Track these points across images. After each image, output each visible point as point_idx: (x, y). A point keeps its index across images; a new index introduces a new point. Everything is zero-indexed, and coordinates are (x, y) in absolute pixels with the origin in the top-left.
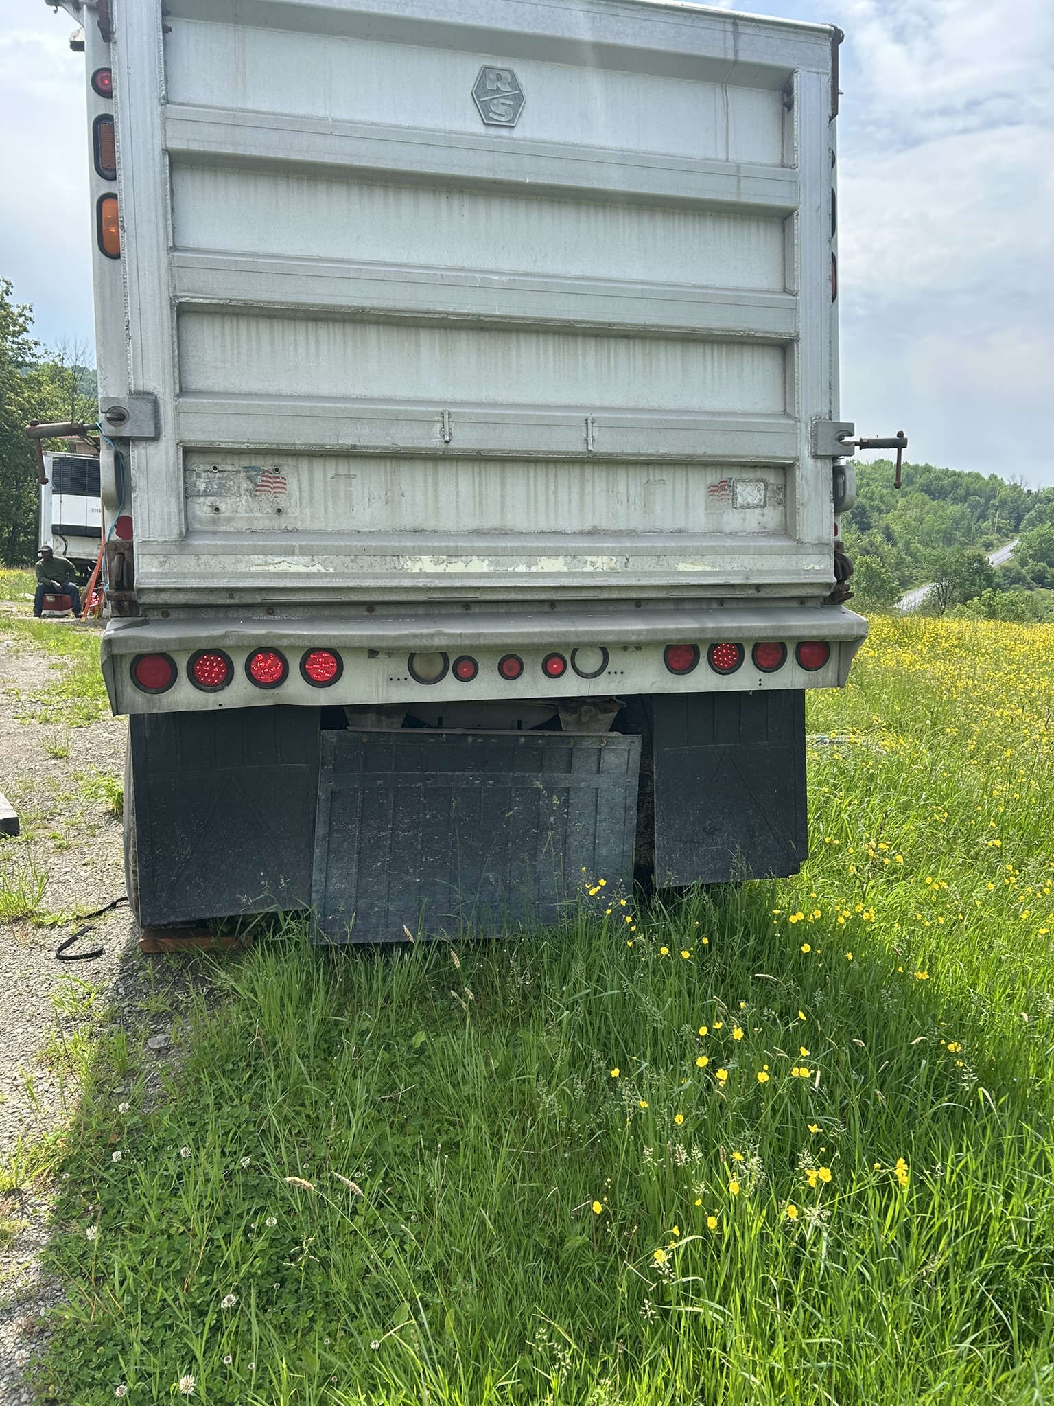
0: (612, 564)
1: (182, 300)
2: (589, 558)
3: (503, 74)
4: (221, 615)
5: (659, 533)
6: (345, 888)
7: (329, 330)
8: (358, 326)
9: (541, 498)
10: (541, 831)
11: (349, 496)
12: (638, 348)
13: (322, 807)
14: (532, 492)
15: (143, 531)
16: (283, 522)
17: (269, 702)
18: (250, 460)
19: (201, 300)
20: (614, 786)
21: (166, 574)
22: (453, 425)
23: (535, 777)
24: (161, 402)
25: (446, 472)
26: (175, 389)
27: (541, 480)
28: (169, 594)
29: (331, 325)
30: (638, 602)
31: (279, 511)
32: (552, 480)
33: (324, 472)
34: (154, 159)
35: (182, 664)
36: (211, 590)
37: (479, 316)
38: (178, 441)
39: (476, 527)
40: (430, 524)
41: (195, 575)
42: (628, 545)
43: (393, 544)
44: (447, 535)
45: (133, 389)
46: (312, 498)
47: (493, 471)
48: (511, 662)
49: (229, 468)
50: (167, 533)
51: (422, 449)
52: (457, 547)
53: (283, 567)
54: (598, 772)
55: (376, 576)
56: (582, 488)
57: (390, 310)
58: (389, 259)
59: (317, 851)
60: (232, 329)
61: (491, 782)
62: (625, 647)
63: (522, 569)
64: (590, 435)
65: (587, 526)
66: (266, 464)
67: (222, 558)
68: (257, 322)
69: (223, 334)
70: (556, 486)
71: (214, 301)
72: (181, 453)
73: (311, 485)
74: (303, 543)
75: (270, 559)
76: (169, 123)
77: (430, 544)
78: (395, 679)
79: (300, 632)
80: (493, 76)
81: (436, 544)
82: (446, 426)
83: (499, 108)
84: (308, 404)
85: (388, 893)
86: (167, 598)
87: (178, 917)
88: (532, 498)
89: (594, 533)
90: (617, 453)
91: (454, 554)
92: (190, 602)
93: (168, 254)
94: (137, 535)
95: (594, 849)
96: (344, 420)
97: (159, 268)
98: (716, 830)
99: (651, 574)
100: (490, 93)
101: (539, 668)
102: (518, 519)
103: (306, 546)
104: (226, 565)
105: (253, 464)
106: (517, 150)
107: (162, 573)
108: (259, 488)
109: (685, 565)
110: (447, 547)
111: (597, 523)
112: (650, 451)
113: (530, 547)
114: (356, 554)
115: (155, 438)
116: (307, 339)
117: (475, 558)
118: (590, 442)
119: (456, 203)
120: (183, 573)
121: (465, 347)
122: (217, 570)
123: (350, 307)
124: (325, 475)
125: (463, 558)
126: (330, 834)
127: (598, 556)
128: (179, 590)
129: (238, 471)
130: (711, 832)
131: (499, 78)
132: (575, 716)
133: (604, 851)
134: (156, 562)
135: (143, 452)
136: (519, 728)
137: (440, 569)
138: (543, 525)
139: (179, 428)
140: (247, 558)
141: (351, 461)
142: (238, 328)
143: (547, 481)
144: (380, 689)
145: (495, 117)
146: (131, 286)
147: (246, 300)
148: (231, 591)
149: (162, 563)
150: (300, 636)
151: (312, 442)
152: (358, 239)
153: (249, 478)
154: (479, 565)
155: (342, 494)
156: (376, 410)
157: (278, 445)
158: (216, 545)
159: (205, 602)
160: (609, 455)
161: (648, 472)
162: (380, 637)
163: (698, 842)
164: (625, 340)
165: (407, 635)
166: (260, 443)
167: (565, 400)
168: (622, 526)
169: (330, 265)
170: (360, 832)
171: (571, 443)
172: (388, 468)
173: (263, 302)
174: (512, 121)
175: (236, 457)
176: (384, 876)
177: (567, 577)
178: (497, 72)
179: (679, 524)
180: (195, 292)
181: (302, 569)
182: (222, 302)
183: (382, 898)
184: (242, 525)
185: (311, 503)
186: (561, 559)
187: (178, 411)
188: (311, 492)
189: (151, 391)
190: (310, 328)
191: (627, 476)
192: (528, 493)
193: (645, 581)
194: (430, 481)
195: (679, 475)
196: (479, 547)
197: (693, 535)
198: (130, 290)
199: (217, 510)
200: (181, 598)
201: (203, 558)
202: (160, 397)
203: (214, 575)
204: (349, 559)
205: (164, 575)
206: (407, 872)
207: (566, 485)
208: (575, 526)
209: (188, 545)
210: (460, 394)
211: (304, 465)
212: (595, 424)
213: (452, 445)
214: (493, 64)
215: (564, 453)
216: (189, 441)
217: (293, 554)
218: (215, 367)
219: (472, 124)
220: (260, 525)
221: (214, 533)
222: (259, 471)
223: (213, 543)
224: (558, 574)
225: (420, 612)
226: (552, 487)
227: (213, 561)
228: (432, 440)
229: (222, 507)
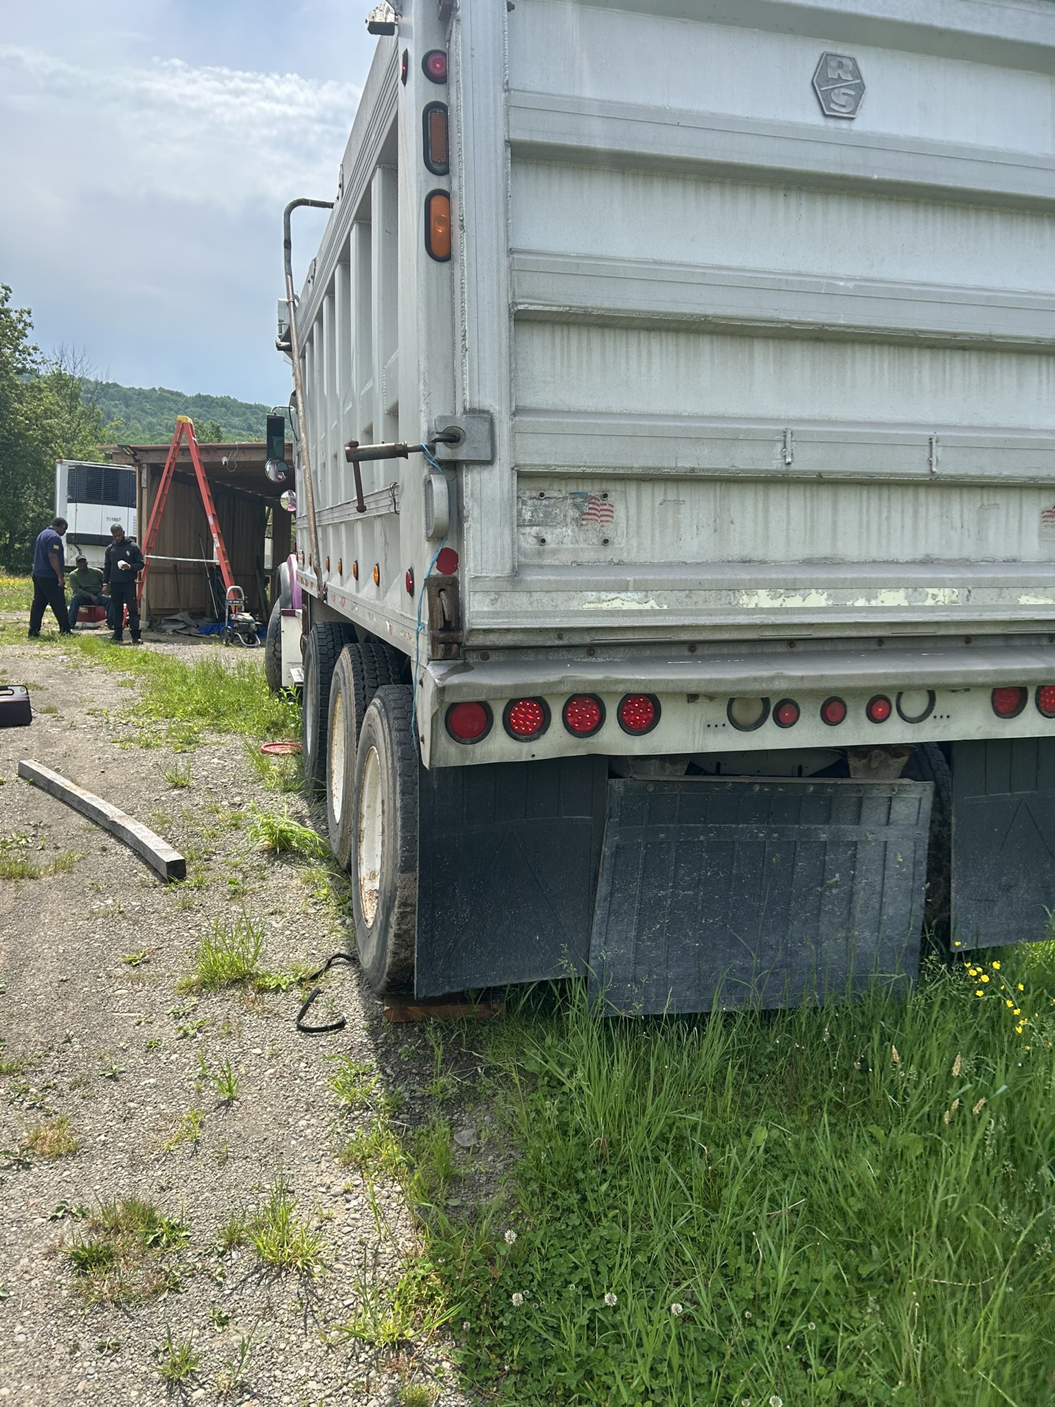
0: (954, 598)
1: (521, 307)
2: (931, 591)
3: (845, 61)
4: (541, 657)
5: (992, 562)
6: (624, 953)
7: (661, 341)
8: (692, 337)
9: (874, 525)
10: (825, 890)
11: (677, 524)
12: (973, 360)
13: (606, 864)
14: (865, 518)
15: (476, 565)
16: (609, 554)
17: (581, 752)
18: (577, 485)
19: (540, 308)
20: (902, 838)
21: (497, 613)
22: (794, 444)
23: (821, 829)
24: (496, 422)
25: (777, 496)
26: (511, 407)
27: (874, 503)
28: (497, 635)
29: (664, 335)
30: (968, 639)
31: (606, 541)
32: (885, 504)
33: (652, 497)
34: (496, 152)
35: (498, 711)
36: (541, 631)
37: (823, 325)
38: (513, 465)
39: (807, 557)
40: (758, 554)
41: (527, 614)
42: (970, 575)
43: (728, 576)
44: (777, 565)
45: (468, 407)
46: (639, 527)
47: (826, 494)
48: (835, 706)
49: (555, 494)
50: (499, 568)
51: (762, 471)
52: (795, 579)
53: (617, 604)
54: (888, 823)
55: (710, 613)
56: (916, 513)
57: (732, 319)
58: (725, 263)
59: (598, 912)
60: (562, 339)
61: (776, 835)
62: (953, 690)
63: (861, 603)
64: (934, 456)
65: (920, 555)
66: (593, 489)
67: (554, 595)
68: (589, 330)
69: (554, 344)
70: (889, 511)
71: (554, 309)
72: (515, 478)
73: (639, 513)
74: (638, 577)
75: (603, 595)
76: (512, 110)
77: (767, 577)
78: (713, 726)
79: (637, 677)
80: (834, 64)
81: (774, 576)
82: (788, 445)
83: (840, 98)
84: (647, 423)
85: (667, 959)
86: (495, 640)
87: (453, 988)
88: (865, 524)
89: (927, 562)
90: (960, 475)
91: (792, 587)
92: (519, 643)
93: (508, 256)
94: (469, 571)
95: (881, 908)
96: (683, 440)
97: (498, 270)
98: (1011, 887)
99: (993, 609)
100: (831, 82)
101: (863, 712)
102: (850, 548)
103: (640, 580)
104: (559, 603)
105: (580, 490)
106: (864, 144)
107: (494, 612)
108: (586, 517)
109: (1027, 597)
110: (785, 579)
111: (929, 552)
112: (993, 473)
113: (871, 578)
114: (689, 589)
115: (489, 463)
116: (639, 351)
117: (813, 591)
118: (934, 463)
119: (793, 201)
120: (515, 612)
121: (799, 358)
122: (549, 608)
123: (692, 315)
124: (653, 502)
125: (801, 592)
126: (611, 894)
127: (939, 588)
128: (508, 630)
129: (565, 498)
130: (1008, 888)
131: (841, 66)
132: (865, 761)
133: (890, 910)
134: (487, 601)
135: (477, 477)
136: (800, 775)
137: (777, 603)
138: (874, 554)
139: (514, 450)
140: (580, 595)
141: (680, 484)
142: (569, 338)
143: (880, 505)
144: (697, 737)
145: (836, 108)
146: (469, 291)
147: (586, 307)
148: (560, 632)
149: (494, 601)
150: (637, 681)
151: (651, 465)
152: (693, 240)
153: (576, 506)
154: (818, 599)
155: (670, 522)
156: (717, 428)
157: (615, 468)
158: (549, 580)
159: (533, 643)
160: (952, 477)
161: (982, 496)
162: (719, 681)
163: (993, 900)
164: (961, 352)
165: (746, 679)
166: (597, 467)
167: (899, 417)
168: (954, 554)
169: (669, 268)
170: (641, 892)
171: (913, 464)
172: (718, 492)
173: (603, 309)
174: (853, 112)
175: (563, 482)
176: (662, 940)
177: (907, 612)
178: (839, 59)
179: (1012, 553)
180: (535, 299)
181: (635, 606)
182: (561, 309)
183: (660, 964)
184: (566, 558)
185: (638, 533)
186: (902, 592)
187: (514, 431)
188: (639, 519)
189: (487, 408)
190: (642, 338)
191: (961, 501)
192: (861, 518)
193: (987, 616)
194: (760, 506)
195: (1014, 497)
196: (817, 579)
197: (1027, 565)
198: (469, 296)
199: (543, 541)
200: (508, 640)
201: (536, 596)
202: (496, 416)
203: (547, 614)
204: (683, 594)
205: (496, 614)
206: (686, 936)
207: (899, 509)
208: (907, 555)
209: (521, 581)
210: (794, 412)
211: (632, 490)
212: (939, 444)
213: (793, 467)
214: (833, 51)
215: (906, 475)
216: (525, 465)
217: (627, 590)
218: (544, 382)
219: (811, 116)
220: (585, 557)
221: (541, 567)
222: (587, 498)
223: (546, 578)
224: (898, 609)
225: (743, 652)
226: (885, 515)
227: (546, 599)
228: (772, 462)
229: (548, 538)
